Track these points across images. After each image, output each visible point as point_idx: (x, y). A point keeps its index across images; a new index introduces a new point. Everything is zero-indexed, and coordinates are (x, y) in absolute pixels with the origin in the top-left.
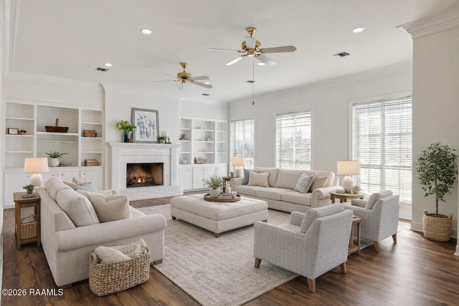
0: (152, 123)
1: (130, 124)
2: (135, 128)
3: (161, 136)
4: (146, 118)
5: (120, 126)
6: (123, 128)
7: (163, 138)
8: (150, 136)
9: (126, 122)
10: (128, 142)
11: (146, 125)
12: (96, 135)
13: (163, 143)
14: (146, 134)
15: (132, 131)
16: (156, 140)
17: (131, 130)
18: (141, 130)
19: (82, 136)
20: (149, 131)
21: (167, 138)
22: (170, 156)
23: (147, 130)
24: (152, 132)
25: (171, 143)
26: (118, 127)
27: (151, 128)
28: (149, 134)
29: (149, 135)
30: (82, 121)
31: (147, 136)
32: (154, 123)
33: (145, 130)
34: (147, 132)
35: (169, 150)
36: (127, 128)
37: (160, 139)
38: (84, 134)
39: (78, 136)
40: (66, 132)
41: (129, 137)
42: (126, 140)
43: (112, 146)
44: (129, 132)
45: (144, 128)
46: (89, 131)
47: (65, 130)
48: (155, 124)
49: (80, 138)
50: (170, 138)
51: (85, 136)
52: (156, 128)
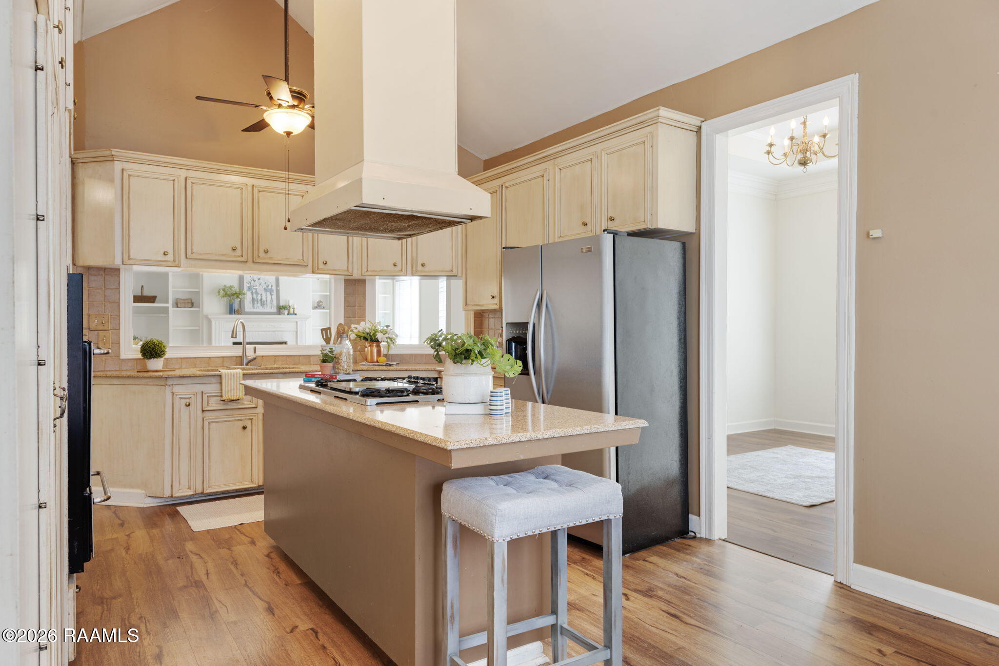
0: (270, 287)
1: (236, 288)
2: (244, 294)
3: (282, 304)
4: (260, 280)
5: (222, 293)
6: (226, 295)
7: (284, 308)
8: (265, 306)
9: (231, 287)
10: (235, 314)
11: (260, 290)
12: (192, 305)
13: (284, 314)
14: (260, 302)
15: (239, 299)
16: (275, 310)
17: (238, 297)
18: (253, 298)
19: (173, 307)
20: (264, 299)
21: (292, 307)
22: (297, 332)
23: (261, 296)
24: (269, 299)
25: (296, 314)
26: (219, 294)
27: (268, 294)
28: (265, 302)
29: (264, 304)
30: (173, 288)
31: (262, 305)
32: (272, 286)
33: (259, 297)
34: (261, 299)
35: (295, 323)
36: (233, 295)
37: (281, 309)
38: (177, 304)
39: (168, 307)
40: (153, 302)
41: (236, 307)
42: (232, 311)
43: (212, 320)
44: (236, 299)
45: (257, 293)
46: (184, 300)
47: (152, 299)
48: (274, 288)
49: (171, 309)
50: (295, 307)
51: (177, 307)
52: (274, 293)
